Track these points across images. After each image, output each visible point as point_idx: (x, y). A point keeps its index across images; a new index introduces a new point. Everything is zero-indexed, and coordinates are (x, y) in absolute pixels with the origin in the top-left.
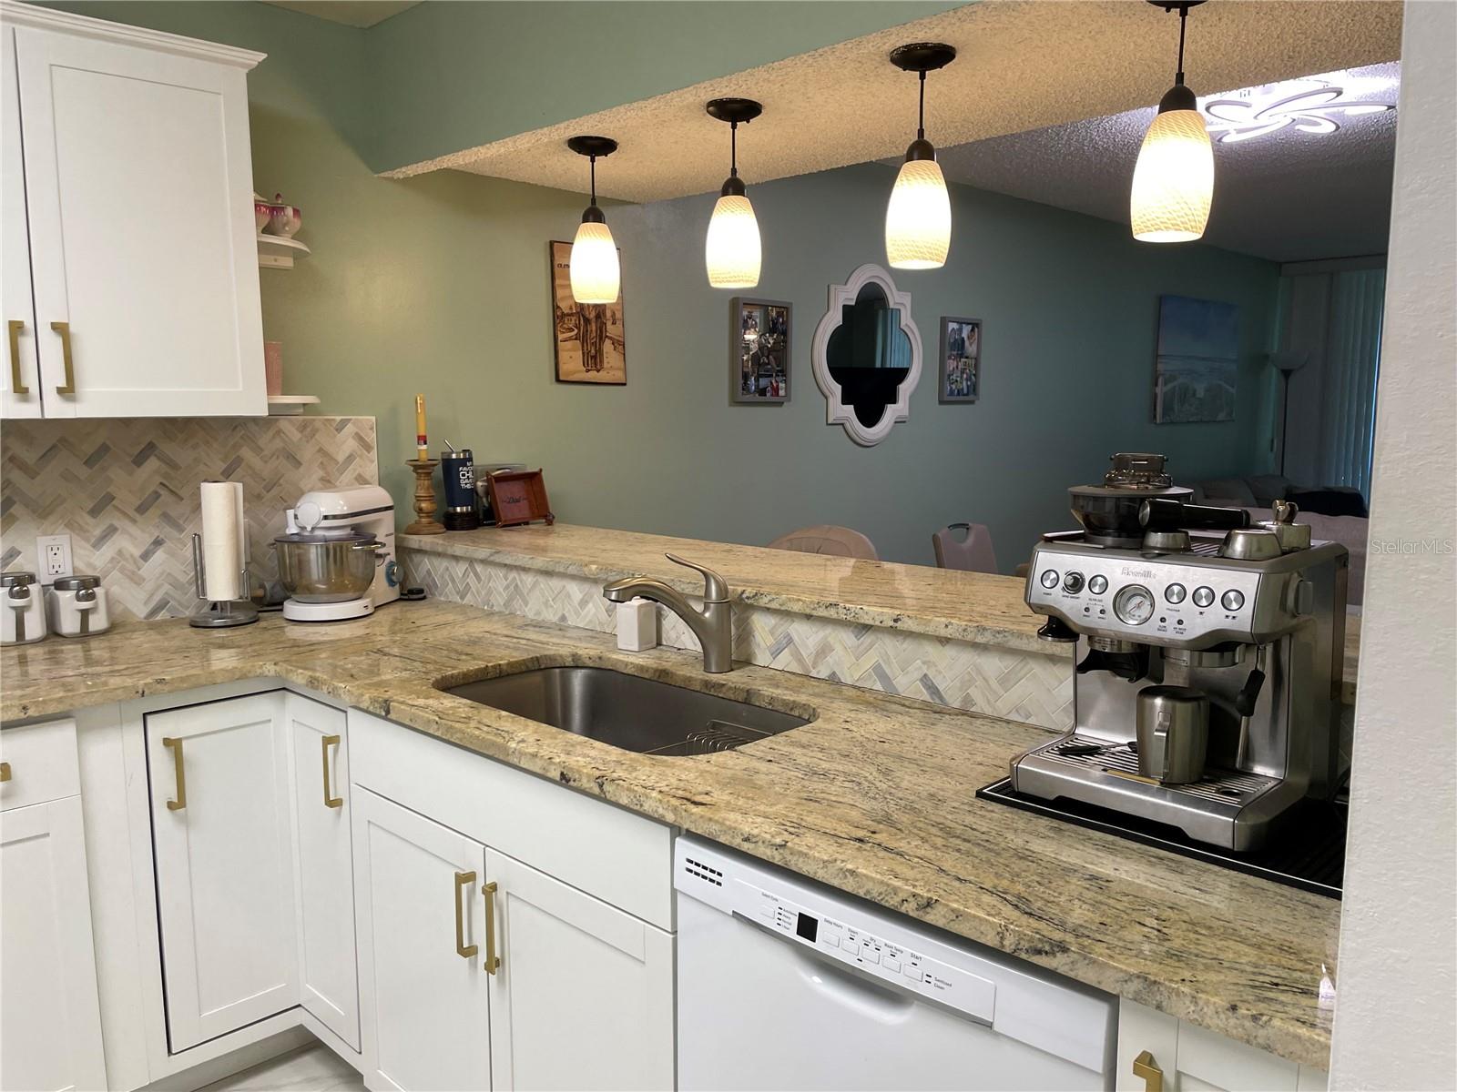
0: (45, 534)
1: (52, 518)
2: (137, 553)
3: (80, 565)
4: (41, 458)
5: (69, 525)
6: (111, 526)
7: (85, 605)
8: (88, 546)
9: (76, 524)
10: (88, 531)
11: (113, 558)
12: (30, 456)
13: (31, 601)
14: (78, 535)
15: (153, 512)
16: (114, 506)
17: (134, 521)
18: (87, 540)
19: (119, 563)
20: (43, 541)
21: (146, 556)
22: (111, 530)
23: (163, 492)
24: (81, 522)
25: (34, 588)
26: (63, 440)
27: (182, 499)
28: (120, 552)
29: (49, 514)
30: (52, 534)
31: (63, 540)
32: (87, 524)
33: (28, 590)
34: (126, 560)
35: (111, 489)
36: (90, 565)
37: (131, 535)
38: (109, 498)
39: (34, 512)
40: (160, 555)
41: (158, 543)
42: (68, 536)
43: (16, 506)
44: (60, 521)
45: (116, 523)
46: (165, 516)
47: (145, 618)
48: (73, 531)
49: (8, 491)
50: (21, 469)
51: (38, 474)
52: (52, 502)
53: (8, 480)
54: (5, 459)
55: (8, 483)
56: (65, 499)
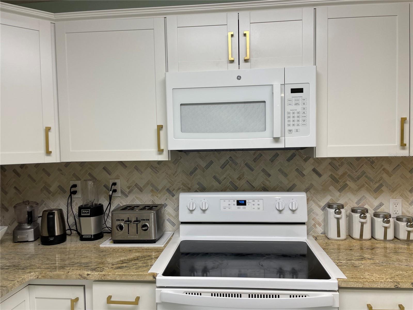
0: (393, 198)
1: (395, 193)
3: (405, 211)
4: (394, 169)
5: (401, 196)
8: (408, 204)
9: (404, 195)
10: (408, 198)
12: (390, 169)
13: (390, 225)
14: (405, 200)
18: (408, 202)
20: (392, 201)
24: (406, 195)
25: (391, 219)
26: (402, 163)
29: (395, 190)
30: (395, 199)
31: (400, 201)
32: (408, 195)
33: (389, 221)
36: (408, 211)
39: (390, 189)
42: (401, 199)
44: (399, 194)
48: (403, 198)
49: (381, 182)
50: (386, 173)
51: (392, 175)
52: (397, 186)
53: (382, 177)
54: (381, 169)
55: (382, 178)
56: (401, 186)
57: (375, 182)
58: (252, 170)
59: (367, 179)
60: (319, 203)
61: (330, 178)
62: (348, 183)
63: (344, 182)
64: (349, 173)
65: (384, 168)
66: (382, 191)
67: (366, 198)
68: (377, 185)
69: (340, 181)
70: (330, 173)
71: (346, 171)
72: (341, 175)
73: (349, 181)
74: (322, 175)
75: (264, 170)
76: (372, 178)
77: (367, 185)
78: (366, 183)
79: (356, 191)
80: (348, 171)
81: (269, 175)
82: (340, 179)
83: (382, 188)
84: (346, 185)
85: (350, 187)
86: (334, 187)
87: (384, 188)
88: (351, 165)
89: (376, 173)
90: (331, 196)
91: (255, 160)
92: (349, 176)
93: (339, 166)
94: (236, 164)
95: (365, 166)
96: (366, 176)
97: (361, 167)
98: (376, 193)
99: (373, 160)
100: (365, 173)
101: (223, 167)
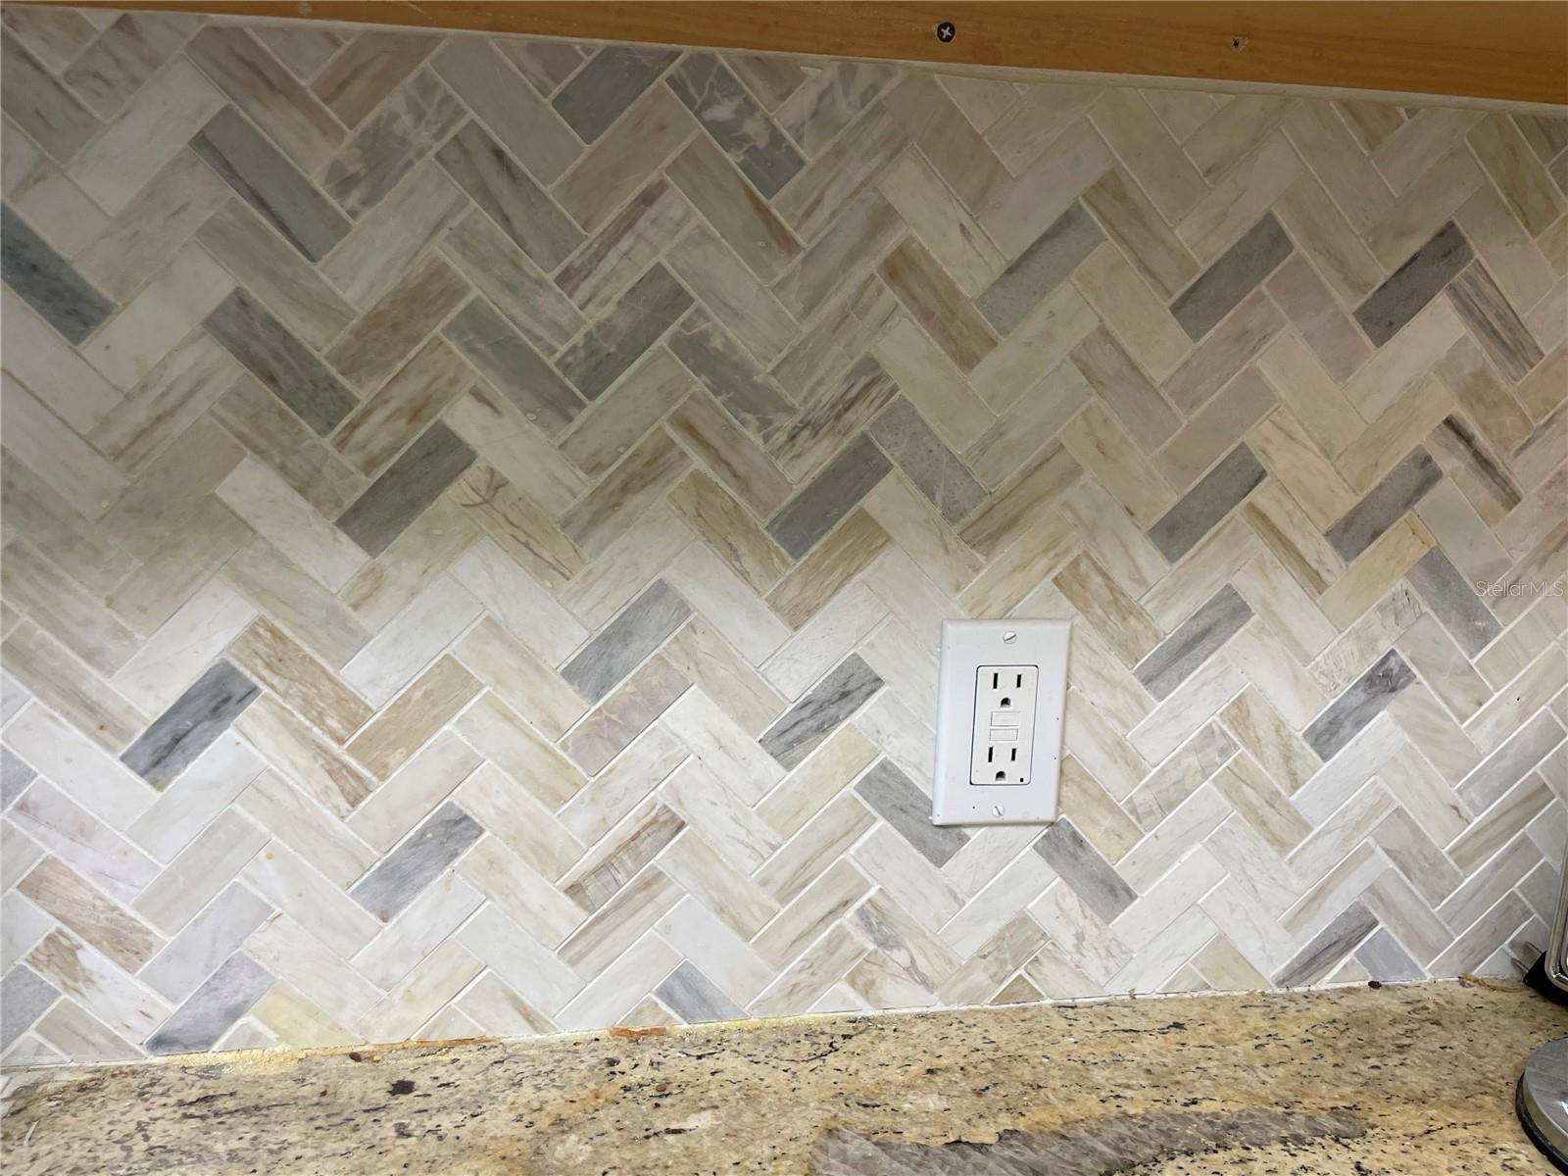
2: (1300, 718)
6: (1230, 594)
11: (1209, 733)
15: (1401, 545)
16: (1252, 508)
17: (1315, 581)
19: (1224, 752)
21: (1327, 736)
22: (1230, 611)
23: (1452, 463)
27: (1512, 499)
28: (1239, 713)
34: (1255, 744)
35: (1258, 435)
37: (1293, 643)
38: (1243, 473)
40: (1384, 724)
41: (1384, 681)
43: (887, 484)
45: (1249, 587)
46: (1436, 569)
47: (1280, 983)
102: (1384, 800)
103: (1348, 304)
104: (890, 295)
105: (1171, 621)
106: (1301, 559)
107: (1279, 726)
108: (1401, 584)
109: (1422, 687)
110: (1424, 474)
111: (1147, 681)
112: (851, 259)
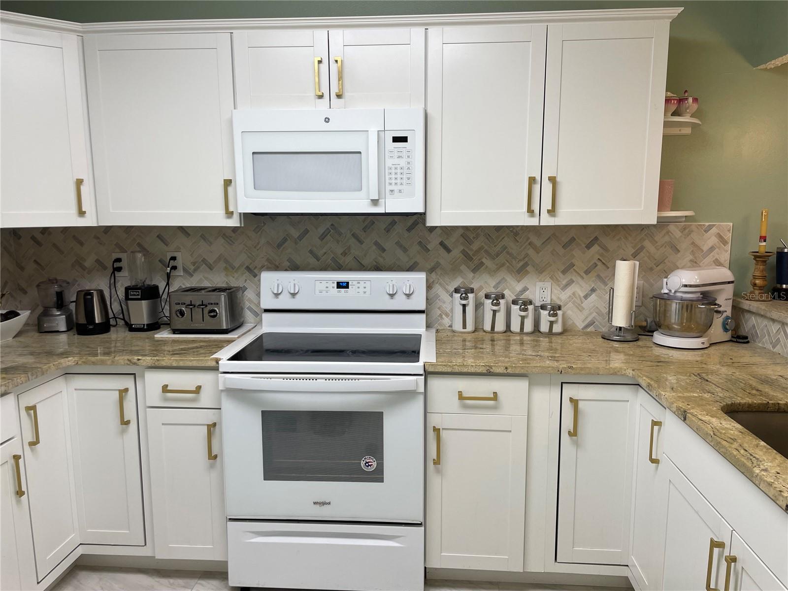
0: (540, 281)
1: (544, 274)
2: (582, 295)
3: (554, 298)
4: (543, 243)
5: (551, 278)
6: (571, 279)
7: (552, 319)
8: (559, 289)
9: (554, 277)
10: (560, 281)
11: (570, 296)
12: (538, 243)
13: (528, 313)
14: (555, 283)
15: (593, 274)
16: (574, 269)
17: (582, 278)
18: (559, 286)
19: (572, 299)
20: (540, 285)
21: (586, 297)
22: (571, 282)
23: (599, 264)
24: (558, 278)
25: (530, 307)
26: (554, 234)
27: (608, 268)
28: (574, 294)
29: (543, 271)
30: (543, 282)
31: (548, 284)
32: (560, 277)
33: (527, 308)
34: (576, 298)
35: (573, 261)
36: (559, 298)
37: (581, 286)
38: (572, 265)
39: (537, 270)
40: (593, 297)
41: (593, 290)
42: (550, 283)
43: (529, 266)
44: (547, 276)
45: (574, 279)
46: (599, 276)
47: (582, 329)
48: (553, 281)
49: (526, 259)
50: (533, 248)
51: (541, 251)
52: (545, 265)
53: (527, 253)
54: (527, 243)
55: (527, 255)
56: (551, 265)
57: (518, 260)
58: (361, 242)
59: (508, 256)
60: (447, 287)
61: (461, 255)
62: (484, 260)
63: (479, 260)
64: (486, 247)
65: (530, 242)
66: (527, 273)
67: (506, 280)
68: (521, 263)
69: (474, 259)
70: (462, 248)
71: (483, 246)
72: (476, 251)
73: (486, 258)
74: (452, 251)
75: (376, 244)
76: (515, 255)
77: (508, 264)
78: (507, 261)
79: (494, 271)
80: (484, 246)
81: (384, 250)
82: (474, 255)
83: (527, 268)
84: (482, 264)
85: (487, 267)
86: (466, 266)
87: (529, 268)
88: (489, 237)
89: (520, 248)
90: (463, 278)
91: (365, 229)
92: (486, 252)
93: (474, 238)
94: (340, 234)
95: (506, 239)
96: (508, 253)
97: (501, 241)
98: (519, 274)
99: (517, 231)
100: (506, 248)
101: (322, 237)
102: (595, 306)
103: (584, 246)
104: (529, 246)
105: (564, 282)
106: (580, 275)
107: (579, 296)
108: (594, 278)
109: (598, 291)
110: (596, 265)
111: (562, 290)
112: (525, 243)
